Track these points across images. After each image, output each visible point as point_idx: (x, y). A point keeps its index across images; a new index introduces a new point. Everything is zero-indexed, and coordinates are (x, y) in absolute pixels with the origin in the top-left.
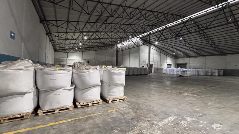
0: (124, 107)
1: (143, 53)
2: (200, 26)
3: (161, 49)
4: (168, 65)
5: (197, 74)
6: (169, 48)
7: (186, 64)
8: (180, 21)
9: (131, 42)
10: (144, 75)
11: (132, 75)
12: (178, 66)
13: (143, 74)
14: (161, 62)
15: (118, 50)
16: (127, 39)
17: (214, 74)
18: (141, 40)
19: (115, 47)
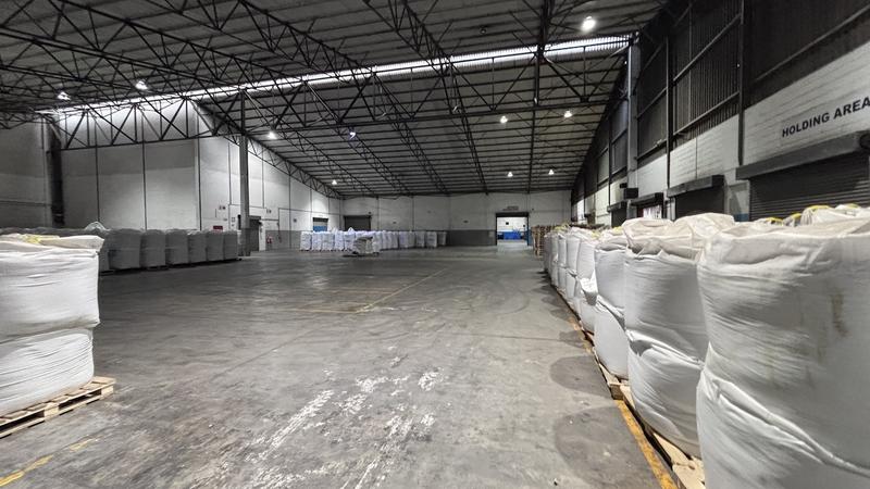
0: (93, 435)
1: (217, 170)
2: (399, 108)
3: (290, 163)
4: (315, 219)
5: (396, 246)
6: (319, 162)
7: (369, 217)
8: (346, 75)
9: (151, 114)
10: (225, 261)
11: (163, 268)
12: (348, 222)
13: (221, 258)
14: (293, 209)
15: (63, 140)
16: (120, 90)
17: (430, 243)
18: (202, 113)
19: (40, 120)
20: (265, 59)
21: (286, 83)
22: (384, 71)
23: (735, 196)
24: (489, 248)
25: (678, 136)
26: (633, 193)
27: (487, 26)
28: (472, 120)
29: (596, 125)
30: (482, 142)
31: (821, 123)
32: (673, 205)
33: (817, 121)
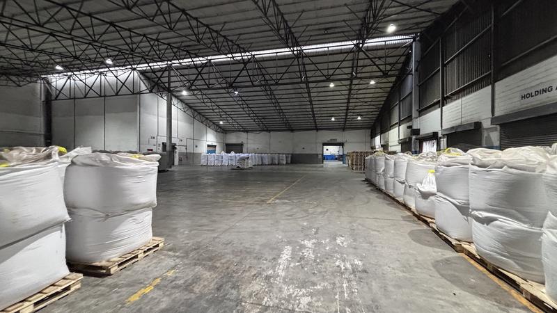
0: (173, 268)
1: (150, 114)
2: (268, 77)
3: (194, 110)
4: (209, 146)
5: (260, 163)
6: (213, 110)
7: (242, 145)
8: (238, 56)
12: (229, 148)
14: (196, 139)
15: (54, 94)
16: (95, 64)
17: (281, 161)
18: (143, 78)
19: (39, 81)
20: (187, 46)
21: (199, 61)
22: (259, 54)
23: (489, 135)
24: (319, 165)
25: (448, 97)
26: (416, 132)
27: (328, 29)
28: (311, 85)
29: (389, 89)
30: (316, 99)
31: (548, 93)
32: (445, 139)
33: (544, 91)
